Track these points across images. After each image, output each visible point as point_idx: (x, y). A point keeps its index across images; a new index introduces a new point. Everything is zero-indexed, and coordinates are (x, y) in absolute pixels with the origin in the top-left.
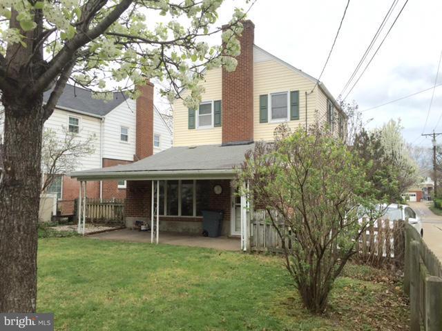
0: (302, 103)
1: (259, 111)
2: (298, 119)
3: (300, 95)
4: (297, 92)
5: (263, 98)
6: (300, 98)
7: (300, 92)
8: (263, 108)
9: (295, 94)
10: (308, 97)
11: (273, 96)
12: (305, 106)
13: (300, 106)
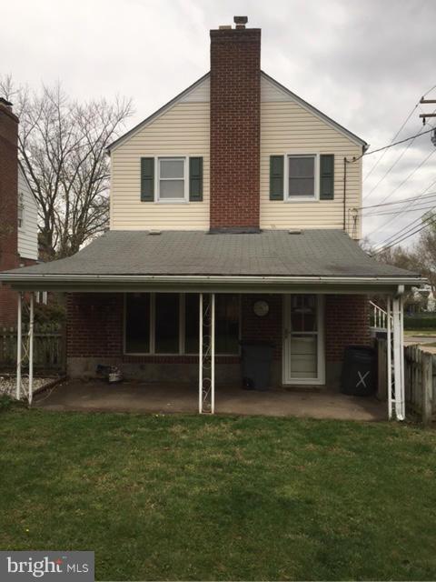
0: (338, 175)
1: (268, 180)
2: (332, 199)
3: (336, 162)
4: (331, 157)
5: (276, 161)
6: (336, 166)
7: (336, 158)
8: (276, 177)
9: (328, 160)
10: (348, 166)
11: (293, 159)
12: (342, 179)
13: (336, 179)
